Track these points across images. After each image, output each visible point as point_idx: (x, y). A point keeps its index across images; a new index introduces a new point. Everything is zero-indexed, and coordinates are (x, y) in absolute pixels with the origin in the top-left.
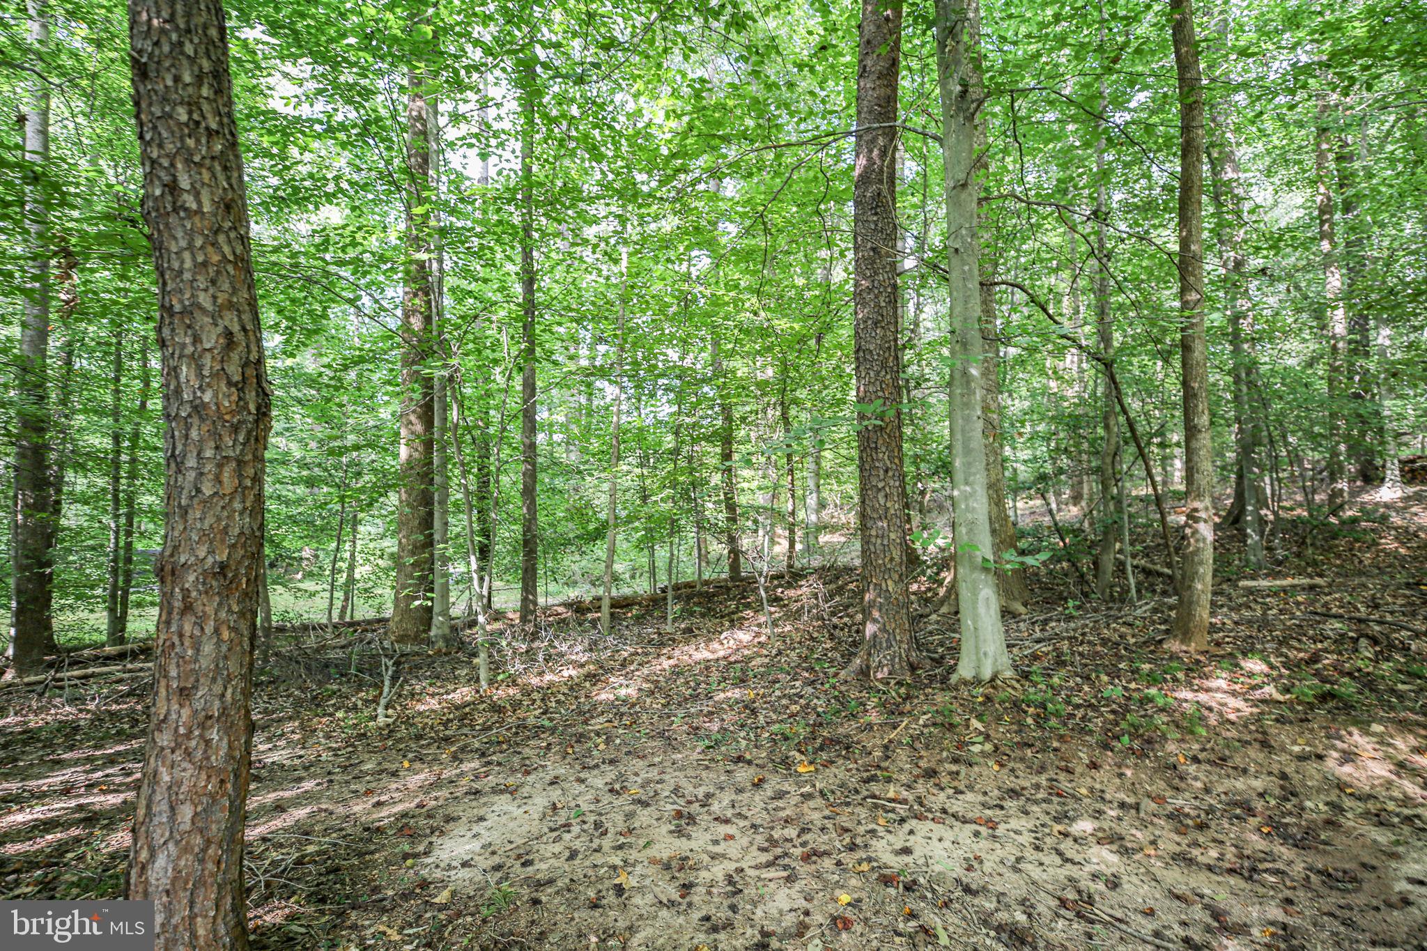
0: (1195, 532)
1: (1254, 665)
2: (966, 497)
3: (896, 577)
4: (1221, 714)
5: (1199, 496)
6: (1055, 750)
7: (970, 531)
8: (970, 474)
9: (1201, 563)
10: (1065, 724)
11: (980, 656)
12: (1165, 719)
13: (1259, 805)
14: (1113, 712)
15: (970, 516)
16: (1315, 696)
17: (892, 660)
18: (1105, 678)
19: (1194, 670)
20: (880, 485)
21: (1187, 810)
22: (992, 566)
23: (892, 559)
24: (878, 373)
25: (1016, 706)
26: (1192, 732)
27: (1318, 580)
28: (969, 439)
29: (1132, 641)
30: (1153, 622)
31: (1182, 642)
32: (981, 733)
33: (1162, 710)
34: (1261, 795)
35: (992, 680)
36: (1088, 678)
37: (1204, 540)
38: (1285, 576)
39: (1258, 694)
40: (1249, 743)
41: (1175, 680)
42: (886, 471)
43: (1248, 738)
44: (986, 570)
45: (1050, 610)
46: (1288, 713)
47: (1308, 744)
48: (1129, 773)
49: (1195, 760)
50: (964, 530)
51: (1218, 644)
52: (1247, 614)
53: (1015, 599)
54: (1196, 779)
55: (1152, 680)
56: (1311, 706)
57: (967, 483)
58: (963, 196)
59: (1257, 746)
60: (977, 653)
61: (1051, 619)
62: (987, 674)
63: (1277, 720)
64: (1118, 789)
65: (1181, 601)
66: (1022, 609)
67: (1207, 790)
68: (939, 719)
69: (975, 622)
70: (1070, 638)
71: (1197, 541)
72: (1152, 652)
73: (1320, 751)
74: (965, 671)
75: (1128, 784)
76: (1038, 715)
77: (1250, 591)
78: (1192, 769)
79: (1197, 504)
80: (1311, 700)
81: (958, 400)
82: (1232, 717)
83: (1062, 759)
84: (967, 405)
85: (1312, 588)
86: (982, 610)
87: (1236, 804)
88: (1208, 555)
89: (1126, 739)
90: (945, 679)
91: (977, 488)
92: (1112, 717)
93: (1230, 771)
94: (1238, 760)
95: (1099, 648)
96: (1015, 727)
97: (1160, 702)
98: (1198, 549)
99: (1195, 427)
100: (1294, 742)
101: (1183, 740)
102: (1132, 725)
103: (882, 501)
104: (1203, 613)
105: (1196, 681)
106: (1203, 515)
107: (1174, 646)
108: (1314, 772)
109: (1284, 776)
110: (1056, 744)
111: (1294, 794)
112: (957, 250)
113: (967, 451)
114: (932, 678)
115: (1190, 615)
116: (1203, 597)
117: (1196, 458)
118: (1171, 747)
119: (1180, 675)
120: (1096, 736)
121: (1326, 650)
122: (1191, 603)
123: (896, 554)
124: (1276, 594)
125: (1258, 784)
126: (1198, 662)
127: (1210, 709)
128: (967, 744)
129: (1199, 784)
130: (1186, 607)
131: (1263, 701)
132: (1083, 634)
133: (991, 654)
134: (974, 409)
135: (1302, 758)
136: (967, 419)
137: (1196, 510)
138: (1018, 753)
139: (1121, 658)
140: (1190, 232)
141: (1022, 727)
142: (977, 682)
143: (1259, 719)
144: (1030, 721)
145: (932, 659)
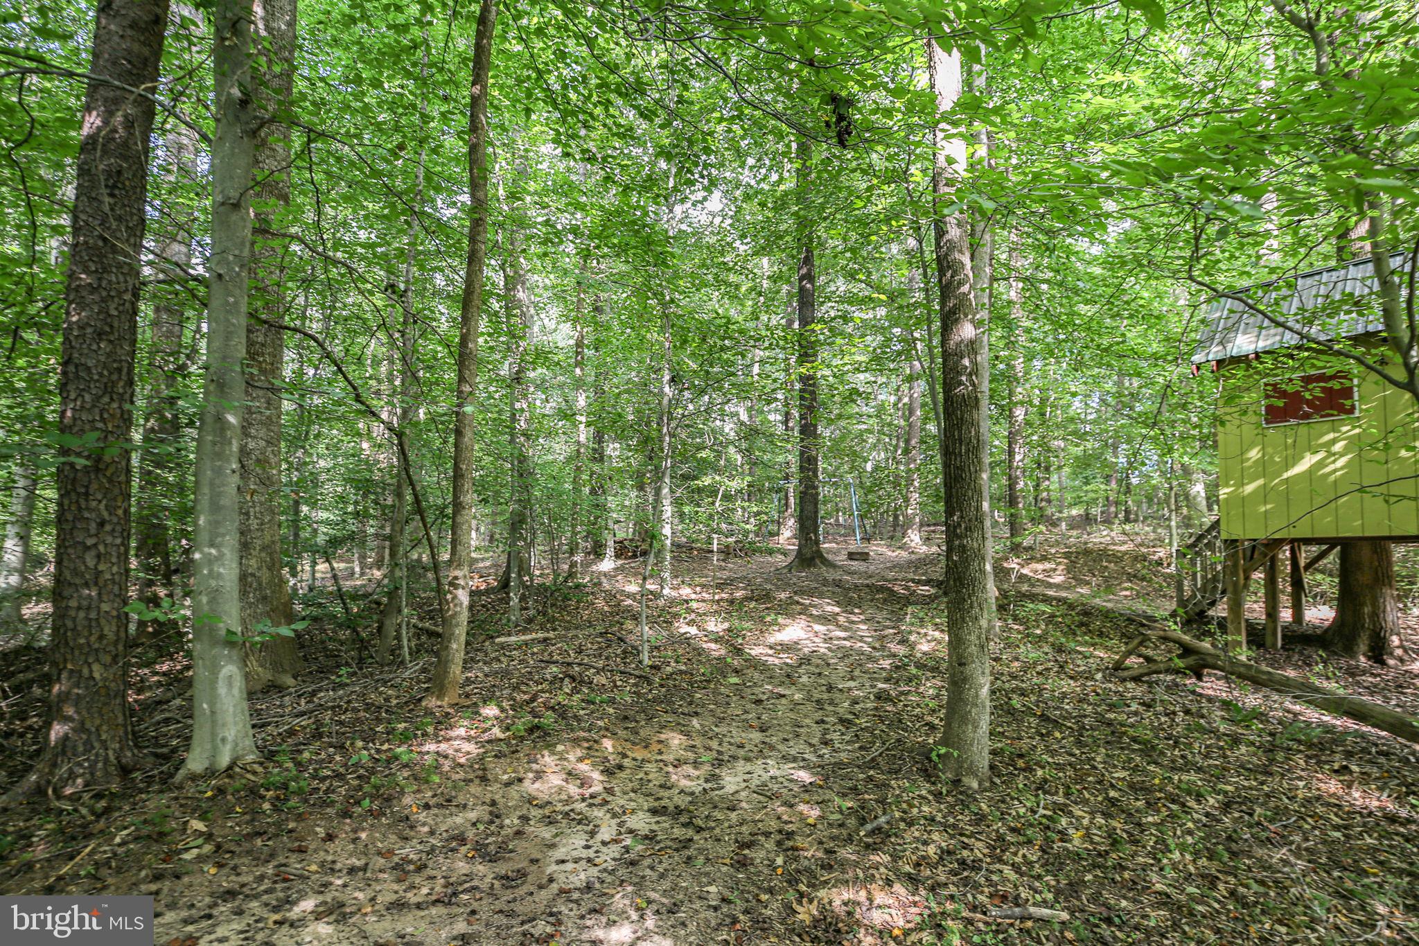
0: (455, 597)
1: (491, 711)
2: (210, 561)
3: (107, 659)
4: (454, 760)
5: (459, 566)
6: (291, 831)
7: (213, 601)
8: (218, 535)
9: (457, 625)
10: (306, 801)
11: (216, 741)
12: (406, 774)
13: (470, 834)
14: (359, 777)
15: (213, 583)
16: (526, 730)
17: (92, 767)
18: (360, 744)
19: (444, 722)
20: (90, 542)
21: (411, 856)
22: (240, 639)
23: (102, 637)
24: (98, 398)
25: (254, 792)
26: (427, 782)
27: (551, 634)
28: (219, 494)
29: (394, 702)
30: (419, 682)
31: (438, 698)
32: (201, 834)
33: (406, 766)
34: (474, 824)
35: (230, 768)
36: (342, 747)
37: (461, 604)
38: (531, 632)
39: (486, 737)
40: (471, 781)
41: (425, 734)
42: (102, 524)
43: (471, 776)
44: (230, 644)
45: (322, 679)
46: (504, 748)
47: (514, 772)
48: (363, 835)
49: (427, 806)
50: (204, 599)
51: (467, 696)
52: (496, 666)
53: (285, 671)
54: (424, 824)
55: (405, 738)
56: (522, 739)
57: (212, 545)
58: (234, 217)
59: (477, 781)
60: (213, 741)
61: (320, 690)
62: (224, 760)
63: (496, 756)
64: (351, 855)
65: (439, 661)
66: (290, 681)
67: (432, 833)
68: (147, 830)
69: (212, 704)
70: (333, 708)
71: (455, 605)
72: (410, 711)
73: (521, 775)
74: (196, 762)
75: (361, 847)
76: (278, 798)
77: (503, 646)
78: (422, 816)
79: (458, 573)
80: (522, 733)
81: (208, 448)
82: (462, 761)
83: (297, 839)
84: (219, 455)
85: (545, 640)
86: (222, 690)
87: (453, 838)
88: (464, 616)
89: (366, 802)
90: (166, 778)
91: (226, 551)
92: (356, 782)
93: (453, 809)
94: (461, 799)
95: (362, 714)
96: (247, 817)
97: (405, 758)
98: (456, 613)
99: (460, 503)
100: (505, 772)
101: (419, 791)
102: (374, 787)
103: (91, 562)
104: (456, 670)
105: (442, 733)
106: (461, 582)
107: (431, 702)
108: (514, 793)
109: (493, 803)
110: (291, 825)
111: (497, 817)
112: (220, 276)
113: (215, 508)
114: (149, 780)
115: (446, 672)
116: (457, 655)
117: (459, 532)
118: (407, 800)
119: (430, 729)
120: (338, 806)
121: (542, 691)
122: (447, 662)
123: (109, 630)
124: (520, 647)
125: (472, 816)
126: (448, 714)
127: (446, 757)
128: (179, 852)
129: (426, 829)
130: (443, 664)
131: (489, 742)
132: (349, 702)
133: (230, 739)
134: (228, 461)
135: (508, 784)
136: (218, 472)
137: (456, 578)
138: (247, 845)
139: (379, 720)
140: (468, 330)
141: (255, 813)
142: (211, 773)
143: (481, 758)
144: (266, 806)
145: (156, 755)
